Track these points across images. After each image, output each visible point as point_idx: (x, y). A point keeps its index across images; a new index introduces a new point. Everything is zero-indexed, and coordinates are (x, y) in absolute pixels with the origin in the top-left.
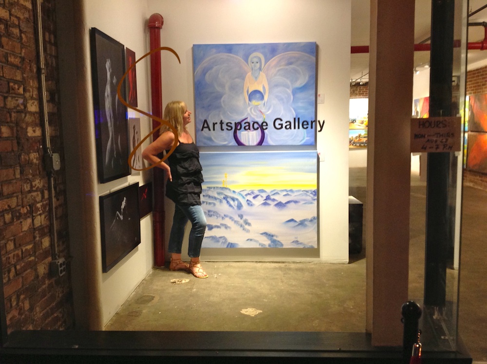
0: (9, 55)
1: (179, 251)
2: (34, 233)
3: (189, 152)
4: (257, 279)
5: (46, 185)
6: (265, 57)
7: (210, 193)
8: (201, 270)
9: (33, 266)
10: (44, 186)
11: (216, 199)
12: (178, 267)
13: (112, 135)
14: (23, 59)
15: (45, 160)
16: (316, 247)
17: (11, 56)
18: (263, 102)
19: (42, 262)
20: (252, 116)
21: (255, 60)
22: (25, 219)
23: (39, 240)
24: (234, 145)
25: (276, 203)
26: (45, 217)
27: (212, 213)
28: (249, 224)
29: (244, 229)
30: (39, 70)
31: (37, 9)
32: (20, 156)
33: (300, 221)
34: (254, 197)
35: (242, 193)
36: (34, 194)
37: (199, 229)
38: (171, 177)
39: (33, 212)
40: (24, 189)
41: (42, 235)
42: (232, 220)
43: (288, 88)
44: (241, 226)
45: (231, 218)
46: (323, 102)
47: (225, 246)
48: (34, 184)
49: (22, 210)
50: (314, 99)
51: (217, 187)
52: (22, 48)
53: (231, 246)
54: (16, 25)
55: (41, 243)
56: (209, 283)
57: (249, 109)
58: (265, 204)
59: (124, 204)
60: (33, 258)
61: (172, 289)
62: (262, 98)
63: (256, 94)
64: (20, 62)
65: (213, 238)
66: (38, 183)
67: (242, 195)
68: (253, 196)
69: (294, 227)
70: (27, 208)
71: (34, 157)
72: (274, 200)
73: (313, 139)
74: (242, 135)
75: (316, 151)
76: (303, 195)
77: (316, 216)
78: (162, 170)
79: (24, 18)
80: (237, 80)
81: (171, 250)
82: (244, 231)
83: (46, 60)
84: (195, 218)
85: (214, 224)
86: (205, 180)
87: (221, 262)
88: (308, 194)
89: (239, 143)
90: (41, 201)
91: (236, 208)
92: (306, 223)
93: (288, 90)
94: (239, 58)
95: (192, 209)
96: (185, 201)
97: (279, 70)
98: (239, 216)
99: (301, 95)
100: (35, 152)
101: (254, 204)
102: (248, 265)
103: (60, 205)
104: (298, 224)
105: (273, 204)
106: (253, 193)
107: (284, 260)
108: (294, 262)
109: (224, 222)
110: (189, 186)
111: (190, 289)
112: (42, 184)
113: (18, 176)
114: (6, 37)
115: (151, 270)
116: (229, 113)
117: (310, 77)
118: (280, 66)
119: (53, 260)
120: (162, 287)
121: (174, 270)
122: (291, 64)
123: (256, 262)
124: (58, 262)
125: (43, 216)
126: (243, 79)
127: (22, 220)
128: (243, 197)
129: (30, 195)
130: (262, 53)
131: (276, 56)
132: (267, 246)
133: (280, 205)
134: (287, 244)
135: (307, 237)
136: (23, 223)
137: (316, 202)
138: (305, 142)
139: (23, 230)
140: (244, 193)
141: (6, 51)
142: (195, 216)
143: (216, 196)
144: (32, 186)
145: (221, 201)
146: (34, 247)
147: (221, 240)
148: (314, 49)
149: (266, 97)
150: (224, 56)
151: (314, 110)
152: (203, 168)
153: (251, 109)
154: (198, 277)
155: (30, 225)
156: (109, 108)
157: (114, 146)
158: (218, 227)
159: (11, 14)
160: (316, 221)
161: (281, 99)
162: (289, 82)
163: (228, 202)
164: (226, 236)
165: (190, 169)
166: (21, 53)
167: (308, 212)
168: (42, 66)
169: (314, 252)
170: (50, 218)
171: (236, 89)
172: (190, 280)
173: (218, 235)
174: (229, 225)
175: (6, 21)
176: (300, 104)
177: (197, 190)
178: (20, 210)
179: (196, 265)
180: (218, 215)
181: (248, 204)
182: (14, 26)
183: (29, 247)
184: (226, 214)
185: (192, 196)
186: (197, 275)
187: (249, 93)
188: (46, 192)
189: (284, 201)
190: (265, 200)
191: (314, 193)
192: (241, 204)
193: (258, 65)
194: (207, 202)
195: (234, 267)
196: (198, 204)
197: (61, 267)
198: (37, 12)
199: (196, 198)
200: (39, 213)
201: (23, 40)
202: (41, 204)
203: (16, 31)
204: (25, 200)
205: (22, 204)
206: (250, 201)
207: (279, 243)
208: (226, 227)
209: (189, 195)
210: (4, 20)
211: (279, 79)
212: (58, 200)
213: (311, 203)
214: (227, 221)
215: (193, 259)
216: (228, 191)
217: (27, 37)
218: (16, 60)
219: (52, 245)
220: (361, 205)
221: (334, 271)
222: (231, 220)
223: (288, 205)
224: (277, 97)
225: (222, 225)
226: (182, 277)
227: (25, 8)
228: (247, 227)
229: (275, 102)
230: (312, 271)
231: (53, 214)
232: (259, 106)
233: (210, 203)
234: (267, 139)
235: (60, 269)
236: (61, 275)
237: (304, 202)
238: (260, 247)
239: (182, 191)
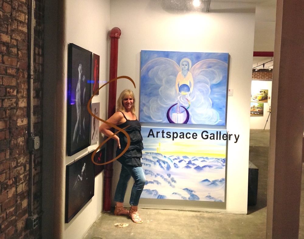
0: (8, 69)
1: (122, 200)
2: (16, 198)
3: (134, 127)
4: (179, 225)
5: (28, 160)
6: (192, 61)
7: (147, 157)
8: (138, 217)
9: (14, 223)
10: (26, 161)
11: (151, 161)
12: (121, 212)
13: (79, 119)
14: (18, 69)
15: (29, 142)
16: (223, 201)
17: (9, 69)
18: (189, 93)
19: (21, 219)
20: (181, 102)
21: (185, 63)
22: (11, 189)
23: (20, 203)
24: (167, 122)
25: (195, 166)
26: (25, 185)
27: (148, 172)
28: (175, 182)
29: (171, 185)
30: (29, 75)
31: (31, 32)
32: (10, 141)
33: (213, 181)
34: (180, 162)
35: (170, 158)
36: (19, 168)
37: (139, 185)
38: (120, 145)
39: (16, 183)
40: (12, 166)
41: (22, 199)
42: (163, 178)
43: (208, 84)
44: (169, 183)
45: (161, 176)
46: (232, 96)
47: (156, 197)
48: (19, 161)
49: (9, 182)
50: (226, 92)
51: (153, 153)
52: (18, 62)
53: (161, 197)
54: (15, 45)
55: (21, 204)
56: (143, 228)
57: (179, 97)
58: (187, 167)
59: (84, 168)
60: (14, 217)
61: (115, 232)
62: (189, 90)
63: (184, 87)
64: (16, 72)
65: (148, 191)
66: (22, 160)
67: (170, 160)
68: (179, 160)
69: (208, 185)
70: (12, 180)
71: (21, 140)
72: (194, 164)
73: (224, 122)
74: (173, 115)
75: (226, 130)
76: (215, 162)
77: (224, 178)
78: (113, 140)
79: (21, 39)
80: (171, 76)
81: (116, 199)
82: (171, 187)
83: (35, 67)
84: (137, 176)
85: (149, 180)
86: (144, 147)
87: (153, 209)
88: (219, 161)
89: (171, 122)
90: (24, 173)
91: (165, 169)
92: (217, 183)
93: (207, 86)
94: (174, 61)
95: (135, 169)
96: (130, 164)
97: (201, 71)
98: (168, 175)
99: (216, 90)
100: (22, 137)
101: (179, 167)
102: (173, 213)
103: (37, 174)
104: (211, 183)
105: (193, 167)
106: (179, 158)
107: (200, 210)
108: (207, 212)
109: (156, 179)
110: (133, 152)
111: (129, 232)
112: (25, 160)
113: (8, 157)
114: (7, 55)
115: (101, 214)
116: (164, 100)
117: (223, 77)
118: (203, 68)
119: (29, 216)
120: (108, 230)
121: (118, 215)
122: (210, 67)
123: (179, 210)
124: (33, 218)
125: (24, 184)
126: (176, 76)
127: (8, 190)
128: (171, 161)
129: (16, 169)
130: (190, 59)
131: (200, 61)
132: (187, 199)
133: (198, 168)
134: (202, 198)
135: (217, 193)
136: (9, 193)
137: (224, 168)
138: (218, 123)
139: (8, 197)
140: (172, 158)
141: (6, 66)
142: (138, 175)
143: (152, 159)
144: (17, 163)
145: (155, 163)
146: (16, 208)
147: (154, 193)
148: (227, 58)
149: (191, 89)
150: (163, 59)
151: (225, 101)
152: (143, 139)
153: (180, 98)
154: (135, 222)
155: (14, 193)
156: (79, 99)
157: (80, 126)
158: (152, 182)
159: (11, 38)
160: (224, 181)
161: (202, 92)
162: (208, 80)
163: (160, 164)
164: (157, 190)
165: (134, 139)
166: (17, 66)
167: (219, 175)
168: (32, 73)
169: (222, 205)
170: (29, 185)
171: (170, 83)
172: (129, 225)
173: (151, 189)
174: (160, 182)
175: (8, 43)
176: (216, 96)
177: (138, 155)
178: (8, 182)
179: (134, 212)
180: (152, 174)
181: (175, 166)
182: (13, 46)
183: (12, 210)
184: (158, 173)
185: (135, 160)
186: (134, 221)
187: (180, 86)
188: (28, 166)
189: (201, 166)
190: (187, 164)
191: (223, 161)
192: (169, 166)
193: (187, 67)
194: (144, 164)
195: (162, 214)
196: (139, 166)
197: (34, 222)
198: (31, 35)
199: (138, 161)
200: (21, 182)
201: (19, 56)
202: (23, 175)
203: (14, 50)
204: (11, 174)
205: (9, 177)
206: (176, 164)
207: (196, 197)
208: (158, 183)
209: (133, 159)
210: (6, 43)
211: (201, 77)
212: (36, 170)
213: (221, 168)
214: (159, 179)
215: (133, 207)
216: (160, 156)
217: (22, 53)
218: (13, 71)
219: (29, 205)
220: (258, 170)
221: (237, 220)
222: (161, 178)
223: (204, 168)
224: (199, 90)
225: (155, 181)
226: (123, 222)
227: (22, 32)
228: (173, 183)
229: (198, 93)
230: (220, 220)
231: (31, 181)
232: (186, 96)
233: (147, 165)
234: (190, 119)
235: (34, 224)
236: (35, 228)
237: (216, 167)
238: (182, 199)
239: (128, 156)
